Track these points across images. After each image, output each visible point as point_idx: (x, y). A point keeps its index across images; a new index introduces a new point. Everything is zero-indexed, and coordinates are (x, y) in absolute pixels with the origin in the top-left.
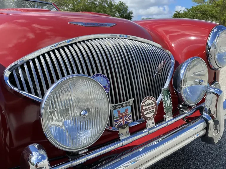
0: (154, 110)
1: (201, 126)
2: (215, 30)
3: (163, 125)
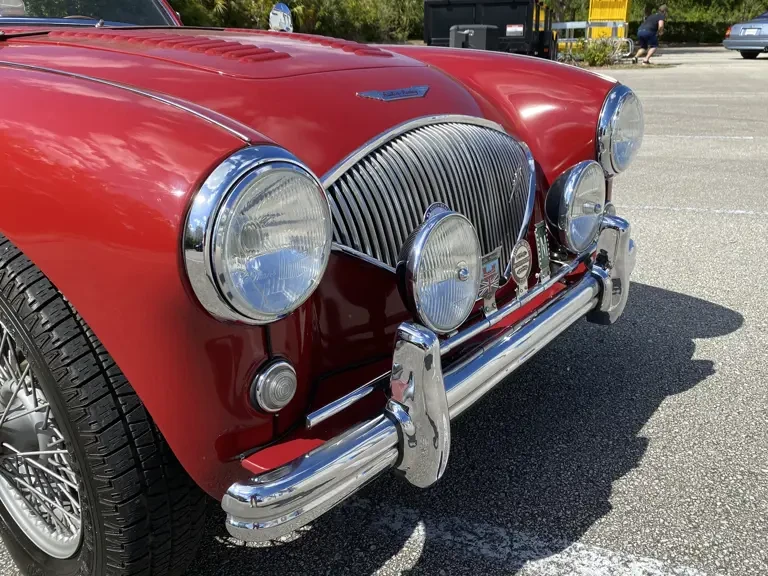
0: (527, 264)
1: (588, 293)
2: (613, 96)
3: (537, 291)
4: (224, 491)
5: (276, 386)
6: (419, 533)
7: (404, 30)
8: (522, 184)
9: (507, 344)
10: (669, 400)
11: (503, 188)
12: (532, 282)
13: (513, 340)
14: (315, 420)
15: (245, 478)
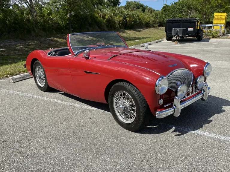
0: (191, 90)
2: (207, 65)
4: (156, 112)
5: (161, 102)
6: (174, 128)
7: (157, 24)
8: (191, 78)
9: (187, 102)
10: (216, 115)
11: (188, 79)
12: (192, 93)
13: (188, 101)
14: (165, 106)
15: (158, 111)
